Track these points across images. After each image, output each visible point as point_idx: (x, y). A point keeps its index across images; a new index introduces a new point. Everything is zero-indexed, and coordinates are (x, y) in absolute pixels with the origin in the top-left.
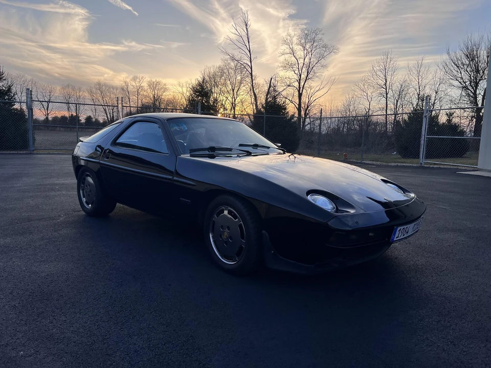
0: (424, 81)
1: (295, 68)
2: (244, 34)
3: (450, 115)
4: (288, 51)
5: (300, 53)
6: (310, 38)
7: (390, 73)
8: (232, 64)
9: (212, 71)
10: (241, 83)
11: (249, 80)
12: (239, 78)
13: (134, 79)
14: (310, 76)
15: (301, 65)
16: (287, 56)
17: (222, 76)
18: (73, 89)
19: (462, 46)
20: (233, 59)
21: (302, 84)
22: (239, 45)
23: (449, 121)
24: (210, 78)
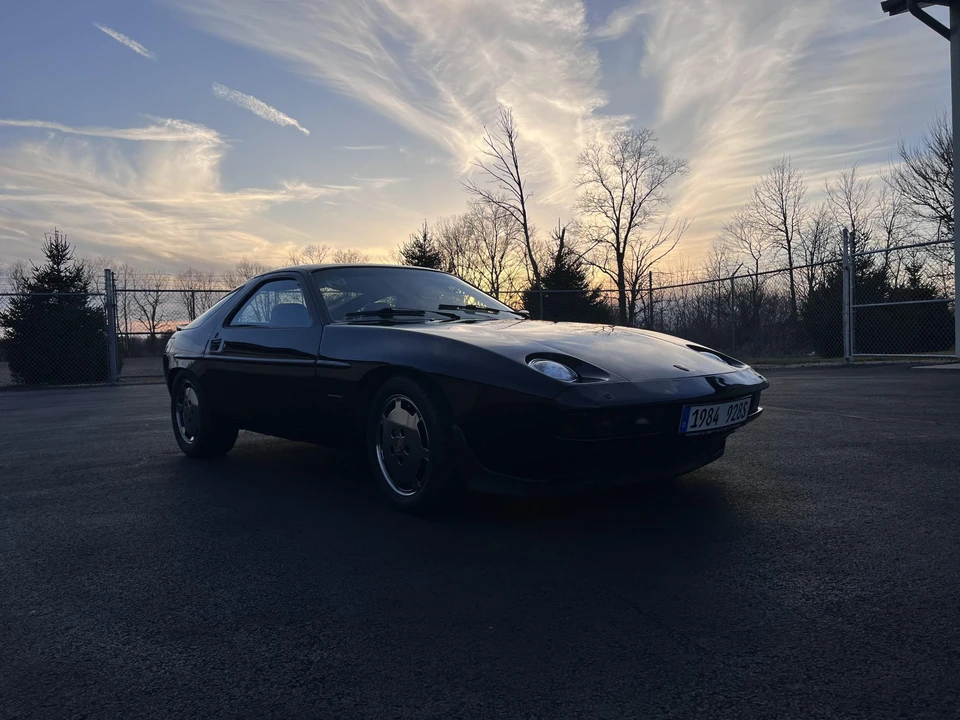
0: (862, 211)
1: (607, 207)
2: (506, 152)
3: (913, 270)
4: (591, 176)
5: (614, 178)
6: (633, 149)
7: (791, 202)
8: (489, 211)
9: (452, 226)
10: (507, 243)
11: (521, 237)
12: (502, 234)
13: (309, 252)
14: (637, 220)
15: (617, 201)
16: (590, 186)
17: (471, 233)
18: (199, 278)
19: (931, 139)
20: (489, 200)
21: (622, 235)
22: (499, 173)
23: (914, 281)
24: (448, 238)
